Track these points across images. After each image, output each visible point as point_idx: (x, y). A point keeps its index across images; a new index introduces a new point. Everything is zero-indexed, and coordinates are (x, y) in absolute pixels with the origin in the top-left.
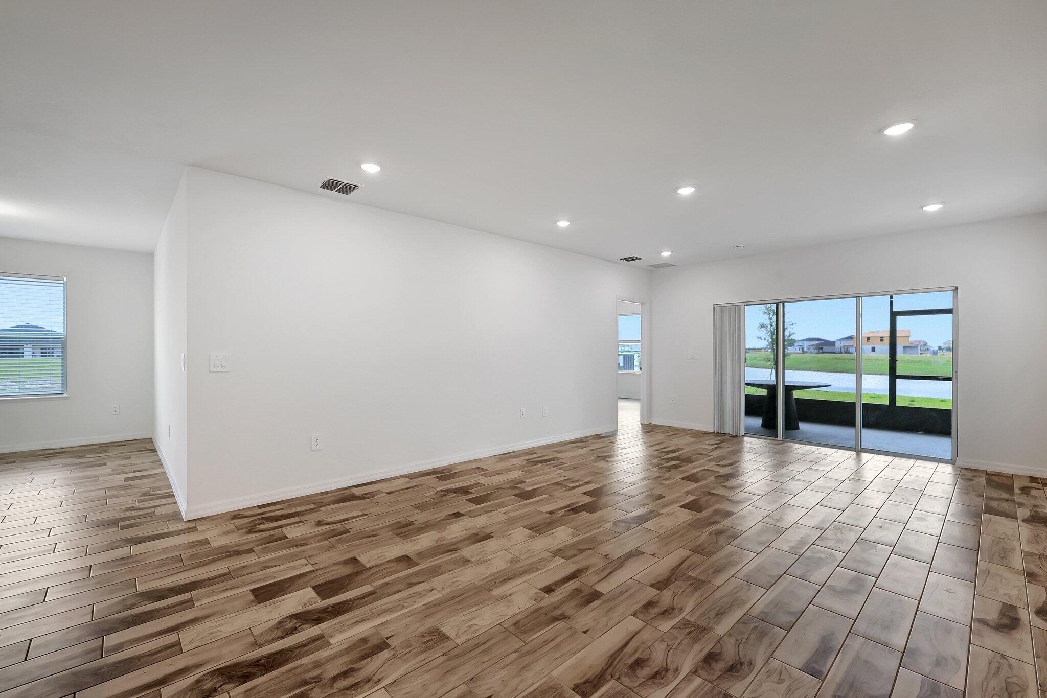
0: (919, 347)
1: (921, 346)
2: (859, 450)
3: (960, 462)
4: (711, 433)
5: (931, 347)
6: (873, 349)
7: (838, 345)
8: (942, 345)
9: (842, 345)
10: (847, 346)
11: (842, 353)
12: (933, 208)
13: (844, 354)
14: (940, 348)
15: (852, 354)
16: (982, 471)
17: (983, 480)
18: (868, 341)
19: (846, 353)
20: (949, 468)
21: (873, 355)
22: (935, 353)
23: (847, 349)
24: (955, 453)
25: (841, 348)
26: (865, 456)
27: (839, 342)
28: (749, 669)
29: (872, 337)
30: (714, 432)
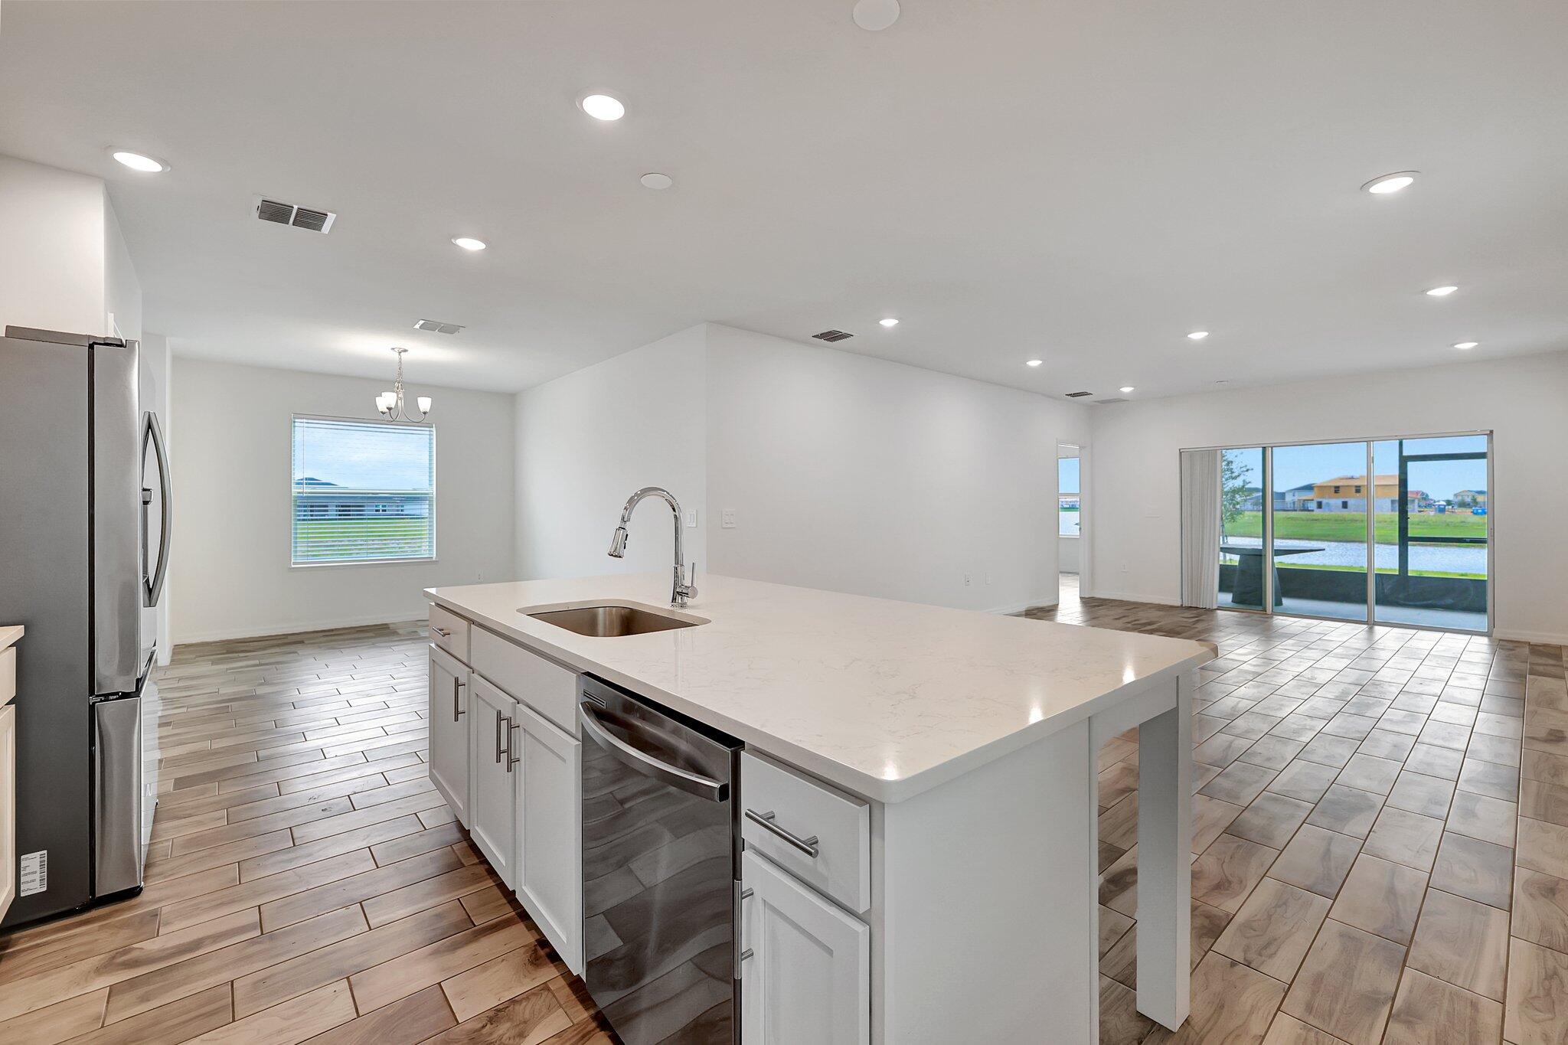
0: (1416, 501)
1: (1419, 500)
2: (1371, 623)
3: (1498, 635)
4: (1178, 607)
5: (1435, 502)
6: (1345, 505)
7: (1289, 498)
8: (1451, 498)
9: (1296, 498)
10: (1304, 500)
11: (1296, 510)
12: (1466, 346)
13: (1300, 512)
14: (1449, 503)
15: (1312, 513)
16: (1525, 643)
17: (1526, 650)
18: (1336, 492)
19: (1302, 510)
20: (1485, 640)
21: (1345, 513)
22: (1442, 510)
23: (1303, 504)
24: (1492, 624)
25: (1294, 503)
26: (1379, 630)
27: (1291, 494)
28: (1240, 887)
29: (1342, 486)
30: (1182, 605)
